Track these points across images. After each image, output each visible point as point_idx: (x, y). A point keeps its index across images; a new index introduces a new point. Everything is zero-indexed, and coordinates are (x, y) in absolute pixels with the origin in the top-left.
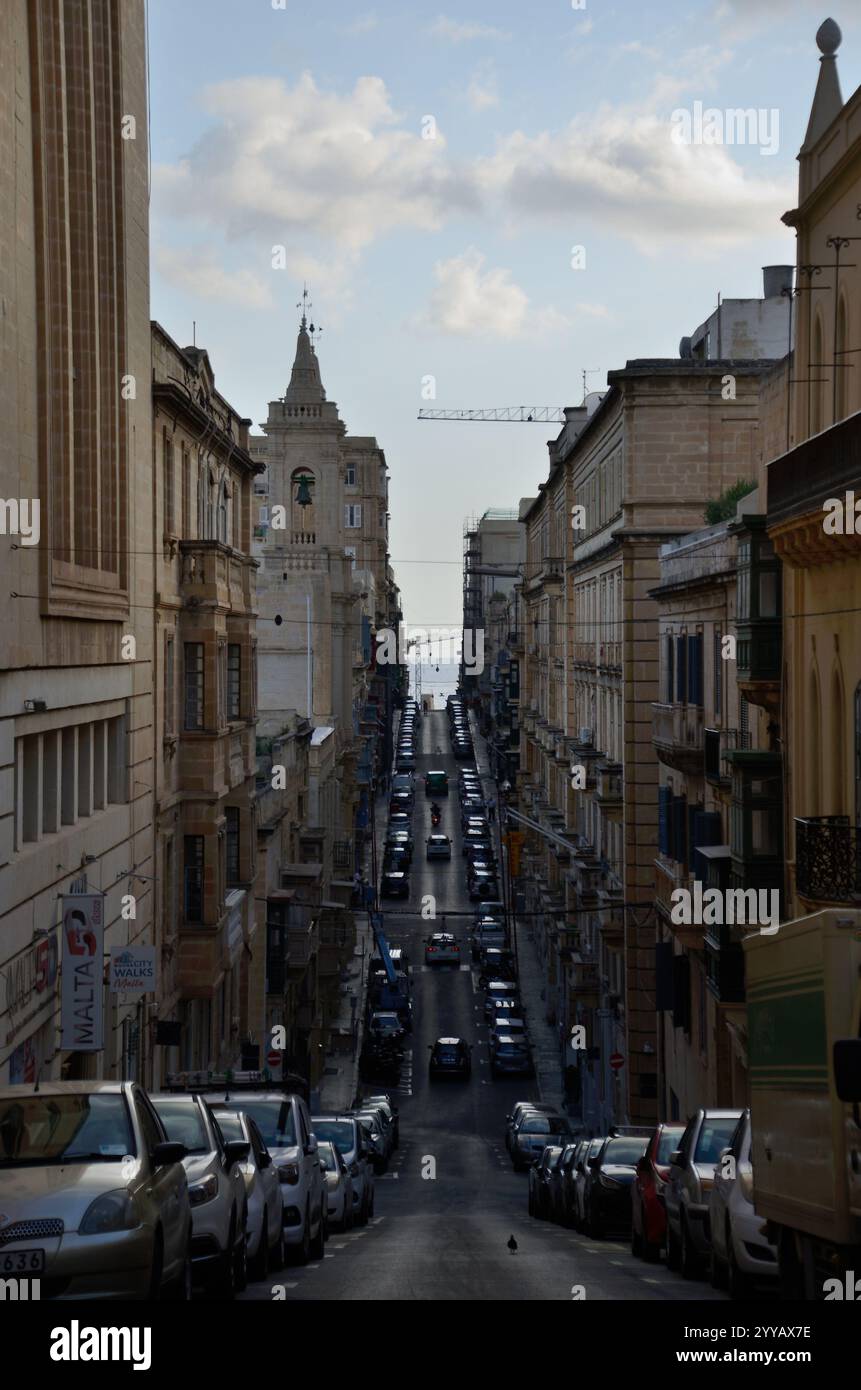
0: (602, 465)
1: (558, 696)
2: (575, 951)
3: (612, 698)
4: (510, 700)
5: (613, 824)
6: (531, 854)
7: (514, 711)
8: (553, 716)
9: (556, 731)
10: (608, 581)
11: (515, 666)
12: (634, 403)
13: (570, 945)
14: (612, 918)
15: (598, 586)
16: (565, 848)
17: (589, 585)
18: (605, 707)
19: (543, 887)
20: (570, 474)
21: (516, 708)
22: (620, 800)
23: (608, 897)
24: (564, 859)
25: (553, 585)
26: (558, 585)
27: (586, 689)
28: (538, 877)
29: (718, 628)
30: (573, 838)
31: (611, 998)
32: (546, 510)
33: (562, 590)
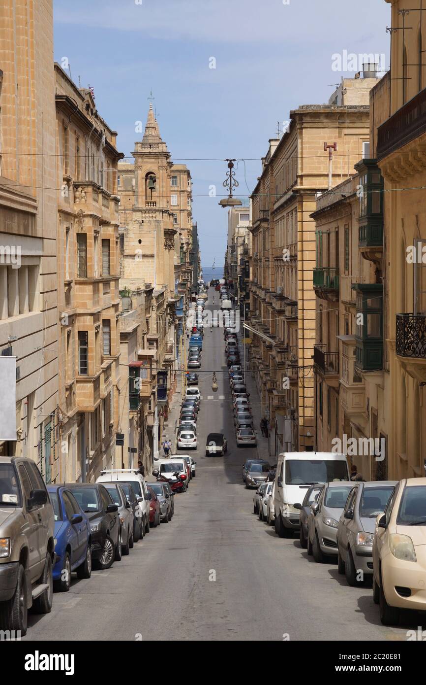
0: (287, 162)
1: (267, 274)
2: (274, 389)
3: (292, 271)
4: (246, 279)
5: (292, 329)
6: (254, 347)
7: (247, 284)
8: (264, 284)
9: (266, 290)
10: (290, 216)
11: (247, 264)
12: (303, 126)
13: (272, 387)
14: (292, 373)
15: (285, 219)
16: (270, 342)
17: (281, 220)
18: (289, 276)
19: (260, 361)
20: (272, 170)
21: (248, 282)
22: (297, 318)
23: (290, 364)
24: (270, 347)
25: (264, 223)
26: (267, 223)
27: (280, 269)
28: (258, 357)
29: (347, 227)
30: (273, 338)
31: (292, 411)
32: (261, 189)
33: (268, 225)
